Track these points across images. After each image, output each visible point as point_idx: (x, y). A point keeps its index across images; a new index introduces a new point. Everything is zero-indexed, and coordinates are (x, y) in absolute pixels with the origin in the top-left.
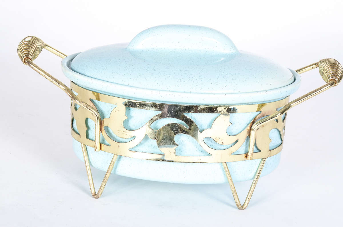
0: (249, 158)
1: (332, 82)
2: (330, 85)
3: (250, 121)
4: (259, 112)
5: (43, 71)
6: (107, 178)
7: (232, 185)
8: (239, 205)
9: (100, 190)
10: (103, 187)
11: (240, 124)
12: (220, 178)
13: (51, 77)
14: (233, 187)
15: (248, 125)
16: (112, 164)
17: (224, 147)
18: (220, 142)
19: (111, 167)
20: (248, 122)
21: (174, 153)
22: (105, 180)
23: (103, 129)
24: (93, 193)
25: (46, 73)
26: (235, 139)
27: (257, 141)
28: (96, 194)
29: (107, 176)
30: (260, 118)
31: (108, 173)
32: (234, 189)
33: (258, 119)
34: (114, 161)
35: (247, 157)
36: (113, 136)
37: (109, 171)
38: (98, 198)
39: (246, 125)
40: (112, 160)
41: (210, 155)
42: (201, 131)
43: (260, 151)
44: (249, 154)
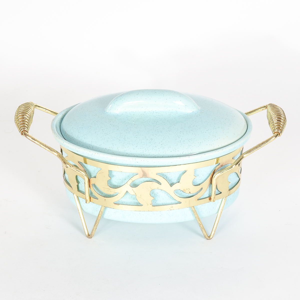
0: (212, 200)
1: (276, 134)
2: (274, 138)
4: (217, 164)
5: (38, 141)
6: (97, 223)
7: (200, 222)
8: (206, 236)
9: (92, 232)
10: (95, 230)
11: (203, 175)
12: (189, 217)
13: (45, 146)
14: (200, 224)
16: (100, 213)
17: (191, 195)
18: (187, 192)
19: (100, 215)
20: (210, 172)
21: (151, 204)
22: (96, 225)
23: (91, 185)
24: (87, 234)
25: (41, 143)
26: (199, 187)
27: (218, 186)
28: (89, 235)
29: (97, 222)
30: (219, 168)
31: (98, 220)
32: (201, 226)
33: (217, 169)
34: (102, 211)
35: (210, 199)
36: (100, 190)
37: (99, 219)
38: (91, 238)
39: (208, 175)
40: (101, 210)
41: (180, 203)
42: (172, 185)
43: (221, 193)
44: (212, 197)
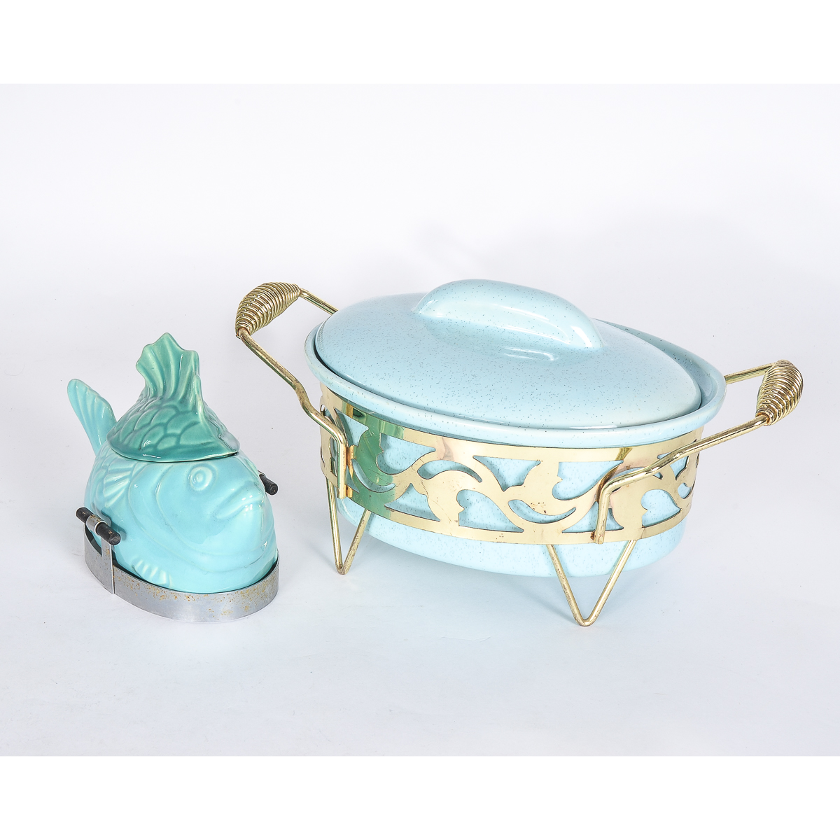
0: (596, 538)
1: (760, 417)
2: (761, 422)
3: (601, 476)
4: (619, 462)
7: (565, 584)
8: (579, 617)
9: (345, 561)
10: (350, 558)
11: (582, 481)
12: (543, 568)
14: (566, 587)
15: (597, 482)
16: (361, 524)
17: (548, 518)
18: (539, 509)
19: (360, 527)
20: (596, 477)
21: (457, 521)
23: (351, 461)
24: (338, 563)
26: (567, 506)
27: (614, 511)
28: (341, 567)
30: (622, 470)
33: (617, 473)
34: (364, 519)
35: (593, 537)
37: (358, 535)
38: (344, 574)
39: (591, 483)
41: (520, 530)
42: (504, 488)
43: (622, 528)
44: (598, 534)
